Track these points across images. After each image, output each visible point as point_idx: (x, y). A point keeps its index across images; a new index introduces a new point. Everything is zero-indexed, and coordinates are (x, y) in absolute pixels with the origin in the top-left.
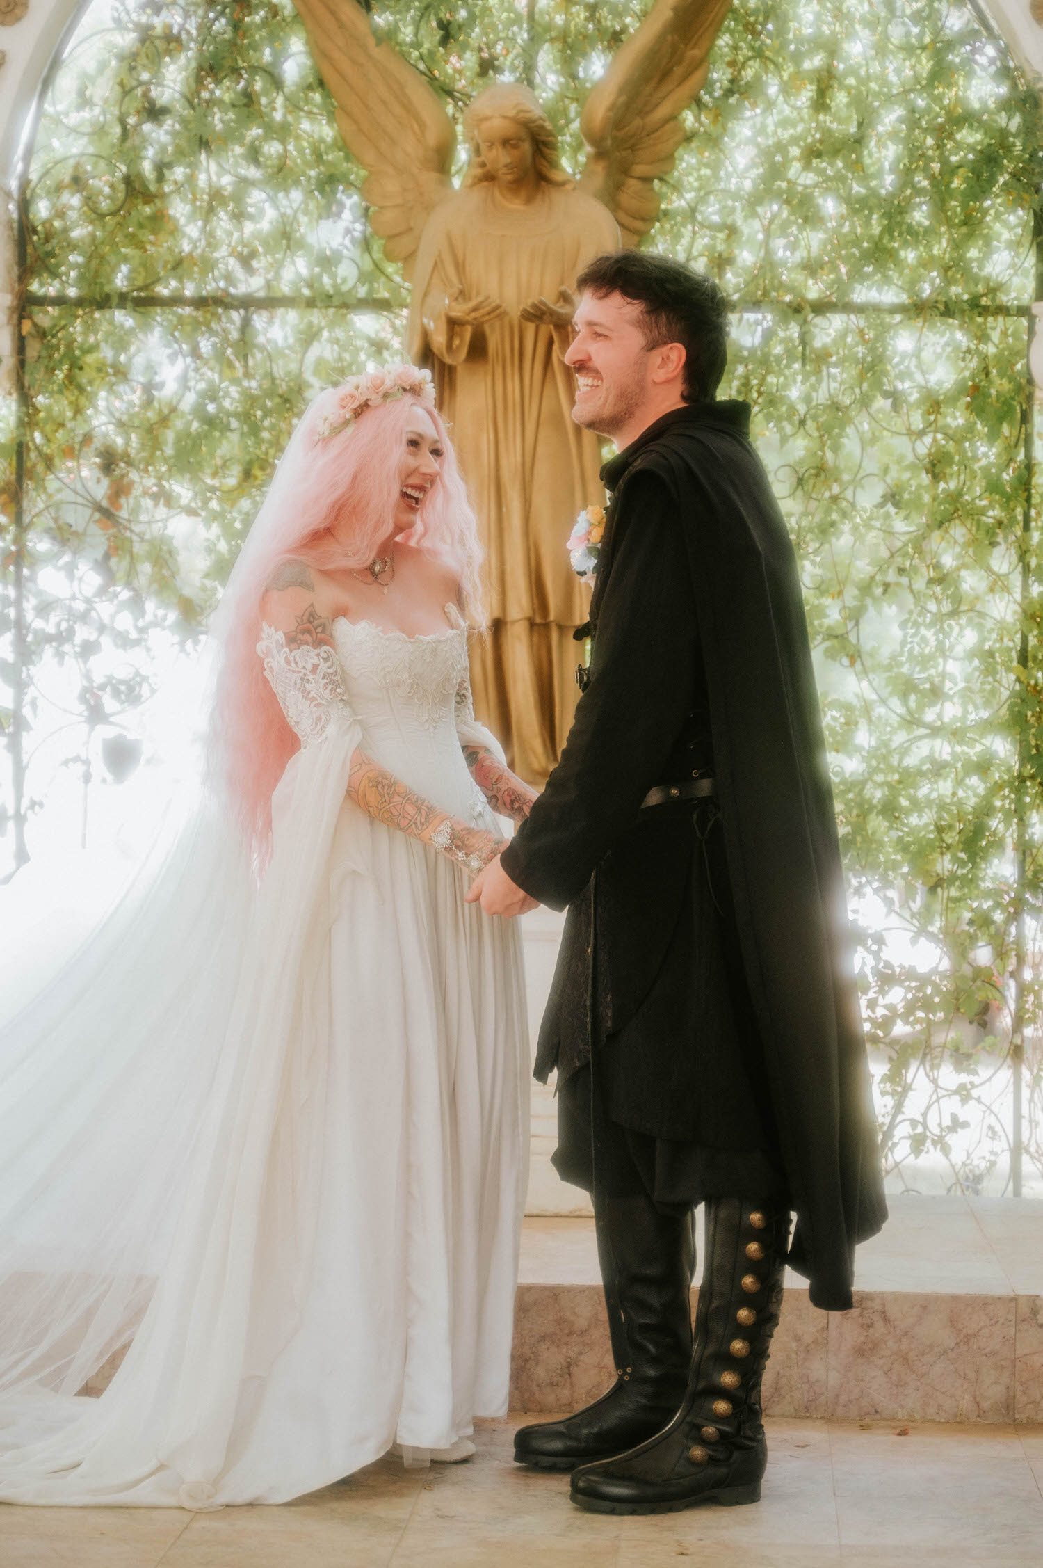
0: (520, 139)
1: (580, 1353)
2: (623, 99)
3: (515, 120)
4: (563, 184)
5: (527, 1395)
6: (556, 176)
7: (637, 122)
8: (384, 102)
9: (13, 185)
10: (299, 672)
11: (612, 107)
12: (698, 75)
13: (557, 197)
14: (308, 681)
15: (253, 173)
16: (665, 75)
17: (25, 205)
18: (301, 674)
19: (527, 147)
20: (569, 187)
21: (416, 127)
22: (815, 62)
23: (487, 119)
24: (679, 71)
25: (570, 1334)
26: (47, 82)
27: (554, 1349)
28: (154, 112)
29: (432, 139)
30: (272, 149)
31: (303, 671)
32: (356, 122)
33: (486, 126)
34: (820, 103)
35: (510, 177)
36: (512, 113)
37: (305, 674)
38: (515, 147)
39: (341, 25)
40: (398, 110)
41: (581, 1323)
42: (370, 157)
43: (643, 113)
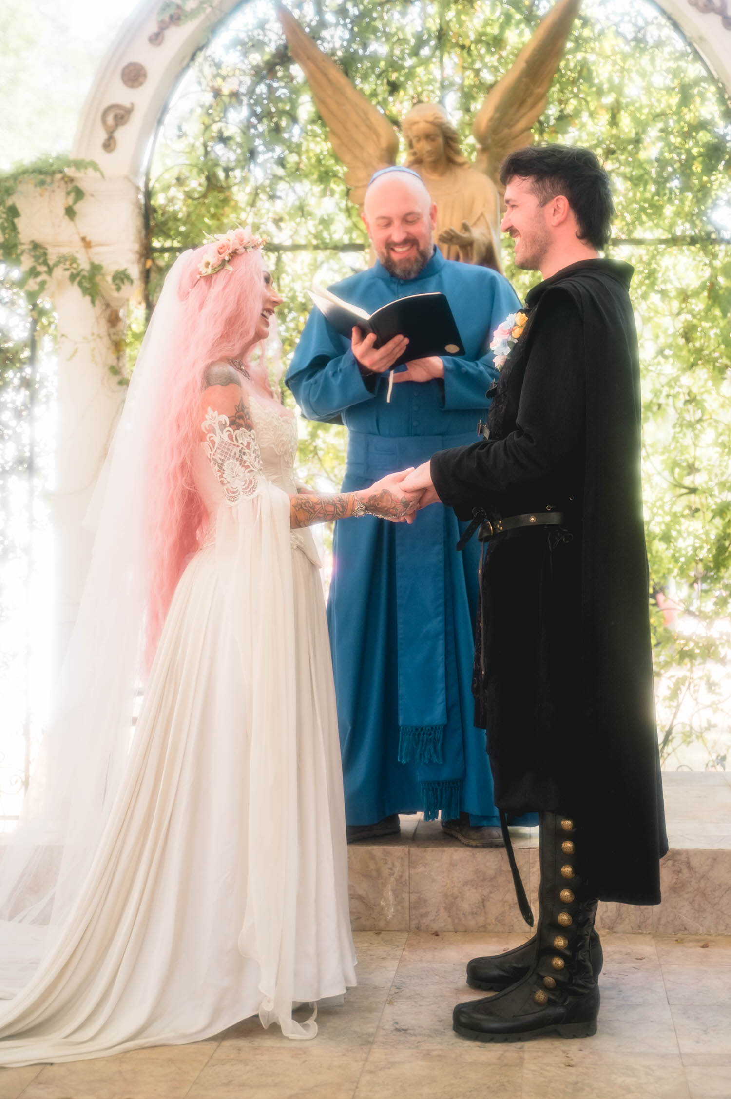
0: (437, 136)
1: (491, 892)
2: (497, 115)
3: (432, 123)
4: (461, 165)
5: (456, 921)
6: (459, 160)
7: (506, 131)
8: (356, 126)
9: (142, 185)
10: (238, 446)
11: (491, 120)
12: (541, 104)
13: (460, 172)
14: (244, 454)
15: (280, 172)
16: (522, 103)
17: (148, 194)
18: (240, 448)
19: (440, 140)
20: (466, 166)
21: (374, 137)
22: (609, 100)
23: (416, 123)
24: (530, 101)
25: (484, 880)
26: (160, 122)
27: (474, 891)
28: (223, 139)
29: (384, 143)
30: (293, 158)
31: (241, 446)
32: (339, 137)
33: (415, 128)
34: (614, 122)
35: (430, 159)
36: (431, 119)
37: (242, 448)
38: (433, 140)
39: (330, 81)
40: (364, 129)
41: (491, 873)
42: (348, 158)
43: (510, 126)
